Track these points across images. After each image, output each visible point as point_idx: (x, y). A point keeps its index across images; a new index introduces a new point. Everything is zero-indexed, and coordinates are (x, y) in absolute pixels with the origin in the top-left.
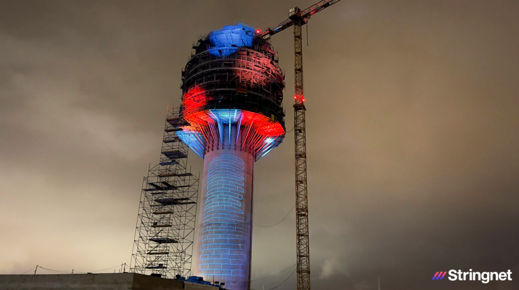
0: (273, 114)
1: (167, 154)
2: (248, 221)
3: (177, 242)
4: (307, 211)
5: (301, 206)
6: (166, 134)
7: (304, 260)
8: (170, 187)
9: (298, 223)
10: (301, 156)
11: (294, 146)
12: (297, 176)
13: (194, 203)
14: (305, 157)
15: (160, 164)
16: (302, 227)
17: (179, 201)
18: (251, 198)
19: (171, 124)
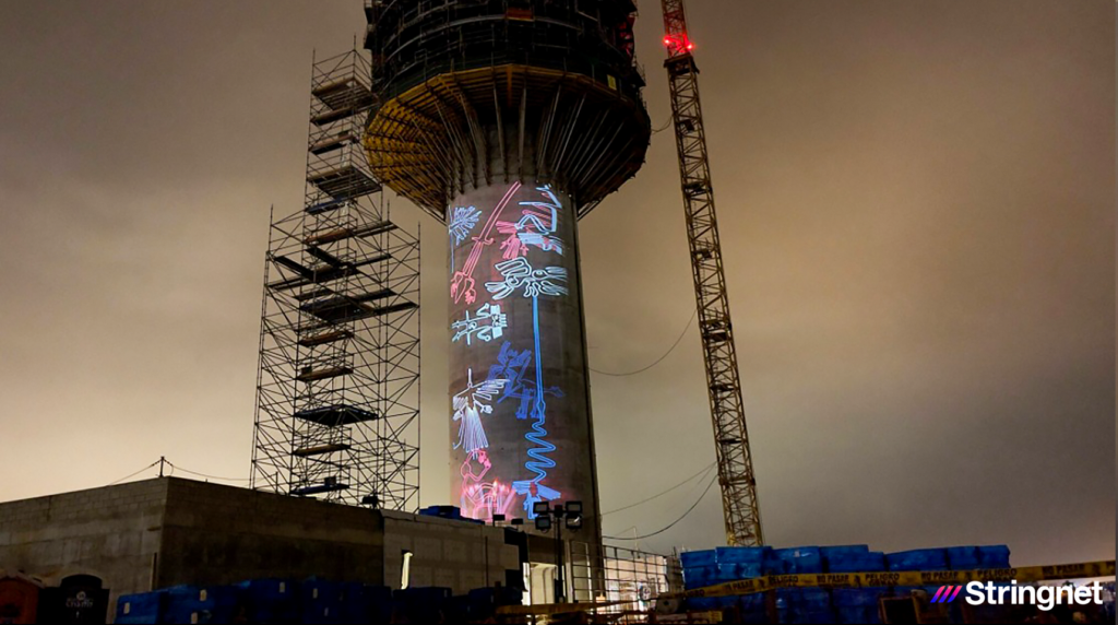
0: (612, 75)
1: (321, 182)
2: (576, 361)
3: (373, 417)
4: (730, 327)
5: (710, 315)
6: (315, 128)
7: (735, 452)
8: (337, 268)
9: (708, 359)
10: (697, 187)
11: (678, 167)
12: (692, 240)
13: (410, 305)
14: (711, 191)
15: (306, 210)
16: (720, 366)
17: (368, 303)
18: (576, 305)
19: (323, 101)
